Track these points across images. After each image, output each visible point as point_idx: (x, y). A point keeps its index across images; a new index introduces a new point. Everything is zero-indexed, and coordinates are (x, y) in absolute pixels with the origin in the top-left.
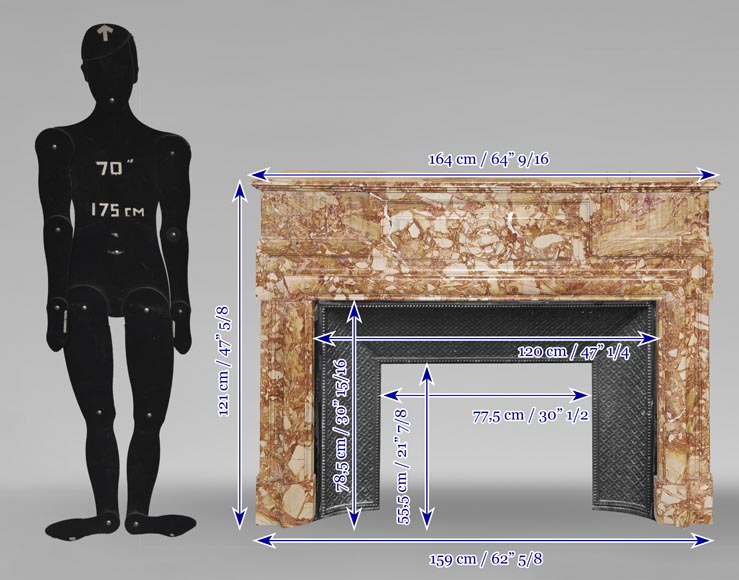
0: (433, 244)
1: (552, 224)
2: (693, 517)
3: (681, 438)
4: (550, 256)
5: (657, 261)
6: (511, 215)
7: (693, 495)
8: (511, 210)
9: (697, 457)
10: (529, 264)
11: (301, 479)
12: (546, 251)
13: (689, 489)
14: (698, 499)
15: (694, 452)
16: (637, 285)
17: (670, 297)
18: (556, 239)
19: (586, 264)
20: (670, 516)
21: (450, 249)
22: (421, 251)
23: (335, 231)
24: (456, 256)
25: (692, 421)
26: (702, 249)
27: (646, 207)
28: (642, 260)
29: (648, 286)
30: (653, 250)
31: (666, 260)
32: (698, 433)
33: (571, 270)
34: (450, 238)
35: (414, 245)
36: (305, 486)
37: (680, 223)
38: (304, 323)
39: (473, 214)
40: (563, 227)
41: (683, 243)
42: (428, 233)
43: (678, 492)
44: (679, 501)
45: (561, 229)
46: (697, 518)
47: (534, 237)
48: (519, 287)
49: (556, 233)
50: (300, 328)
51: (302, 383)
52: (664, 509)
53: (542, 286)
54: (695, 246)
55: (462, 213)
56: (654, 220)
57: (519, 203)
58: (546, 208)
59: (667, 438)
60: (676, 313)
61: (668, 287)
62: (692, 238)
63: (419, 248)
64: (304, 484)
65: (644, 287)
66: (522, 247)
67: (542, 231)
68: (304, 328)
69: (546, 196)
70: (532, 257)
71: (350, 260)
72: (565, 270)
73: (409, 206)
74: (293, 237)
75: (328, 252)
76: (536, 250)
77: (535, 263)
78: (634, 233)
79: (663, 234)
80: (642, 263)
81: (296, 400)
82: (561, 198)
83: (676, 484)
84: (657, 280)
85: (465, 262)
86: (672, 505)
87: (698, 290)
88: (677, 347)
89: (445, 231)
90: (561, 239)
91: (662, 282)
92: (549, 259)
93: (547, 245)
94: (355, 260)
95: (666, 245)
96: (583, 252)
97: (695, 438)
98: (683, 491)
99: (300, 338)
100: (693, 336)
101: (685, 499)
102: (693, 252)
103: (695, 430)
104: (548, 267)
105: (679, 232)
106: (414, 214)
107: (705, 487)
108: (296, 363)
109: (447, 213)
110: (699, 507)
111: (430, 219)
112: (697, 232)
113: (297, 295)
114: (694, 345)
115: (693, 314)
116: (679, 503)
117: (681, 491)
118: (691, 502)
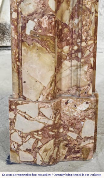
2: (64, 151)
3: (45, 25)
7: (65, 118)
9: (75, 62)
13: (57, 110)
14: (72, 125)
15: (70, 54)
20: (28, 150)
32: (76, 21)
43: (40, 113)
44: (41, 126)
46: (69, 152)
52: (20, 141)
59: (24, 28)
86: (31, 134)
97: (72, 31)
98: (48, 112)
101: (51, 122)
103: (72, 17)
107: (83, 106)
110: (73, 136)
116: (42, 130)
117: (44, 111)
118: (61, 130)
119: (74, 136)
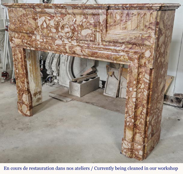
0: (50, 30)
1: (88, 24)
2: (134, 156)
3: (131, 125)
4: (87, 39)
5: (130, 46)
6: (75, 20)
8: (75, 18)
10: (81, 42)
11: (26, 103)
12: (86, 36)
13: (132, 145)
14: (137, 150)
15: (139, 132)
16: (118, 56)
17: (132, 64)
18: (89, 31)
19: (101, 45)
20: (125, 152)
21: (55, 33)
22: (47, 33)
23: (26, 23)
24: (57, 36)
25: (139, 120)
26: (150, 42)
27: (127, 18)
28: (124, 45)
29: (122, 57)
30: (127, 40)
31: (134, 46)
33: (96, 46)
34: (55, 28)
35: (45, 30)
36: (27, 106)
37: (142, 27)
38: (21, 55)
39: (62, 19)
40: (92, 26)
41: (141, 38)
42: (49, 26)
43: (128, 144)
44: (127, 148)
45: (91, 27)
46: (136, 156)
47: (81, 30)
48: (75, 51)
49: (89, 29)
50: (20, 57)
51: (23, 75)
52: (123, 149)
53: (83, 52)
54: (147, 40)
55: (59, 18)
56: (131, 25)
57: (78, 14)
58: (87, 17)
60: (133, 72)
61: (131, 59)
62: (146, 35)
63: (47, 32)
64: (27, 105)
65: (120, 57)
66: (78, 34)
67: (84, 27)
68: (21, 57)
69: (86, 11)
70: (81, 39)
71: (31, 35)
72: (94, 46)
73: (44, 14)
74: (16, 25)
75: (24, 31)
76: (82, 36)
77: (83, 42)
78: (121, 31)
79: (134, 32)
80: (124, 46)
81: (22, 80)
82: (91, 12)
83: (127, 141)
84: (126, 55)
85: (61, 39)
87: (147, 62)
88: (132, 87)
89: (53, 25)
90: (91, 32)
91: (128, 56)
92: (87, 41)
93: (86, 34)
94: (32, 35)
95: (133, 38)
96: (100, 39)
98: (130, 145)
99: (20, 60)
100: (143, 84)
101: (130, 148)
102: (145, 43)
103: (140, 124)
104: (88, 44)
105: (141, 32)
106: (46, 18)
107: (140, 147)
108: (20, 68)
109: (55, 18)
111: (49, 20)
112: (149, 33)
113: (18, 46)
114: (143, 88)
115: (144, 74)
116: (128, 149)
117: (129, 144)
118: (134, 150)
119: (137, 153)
